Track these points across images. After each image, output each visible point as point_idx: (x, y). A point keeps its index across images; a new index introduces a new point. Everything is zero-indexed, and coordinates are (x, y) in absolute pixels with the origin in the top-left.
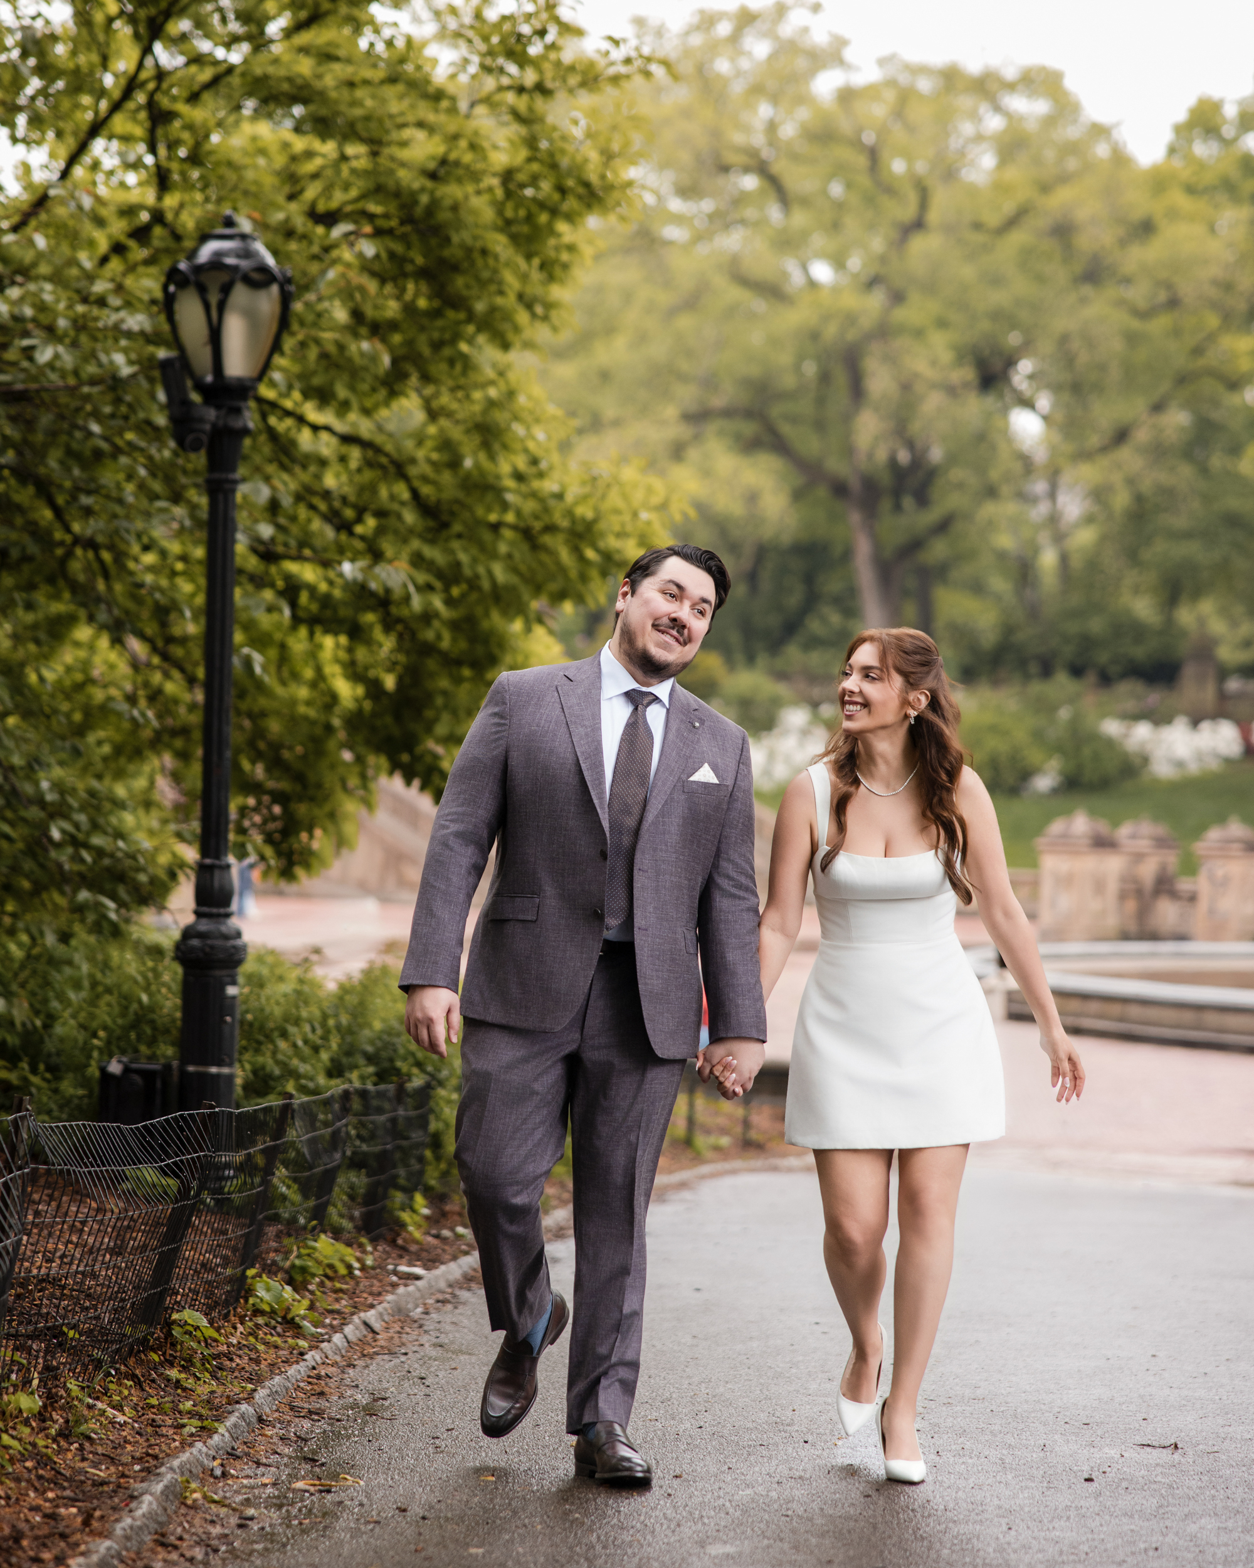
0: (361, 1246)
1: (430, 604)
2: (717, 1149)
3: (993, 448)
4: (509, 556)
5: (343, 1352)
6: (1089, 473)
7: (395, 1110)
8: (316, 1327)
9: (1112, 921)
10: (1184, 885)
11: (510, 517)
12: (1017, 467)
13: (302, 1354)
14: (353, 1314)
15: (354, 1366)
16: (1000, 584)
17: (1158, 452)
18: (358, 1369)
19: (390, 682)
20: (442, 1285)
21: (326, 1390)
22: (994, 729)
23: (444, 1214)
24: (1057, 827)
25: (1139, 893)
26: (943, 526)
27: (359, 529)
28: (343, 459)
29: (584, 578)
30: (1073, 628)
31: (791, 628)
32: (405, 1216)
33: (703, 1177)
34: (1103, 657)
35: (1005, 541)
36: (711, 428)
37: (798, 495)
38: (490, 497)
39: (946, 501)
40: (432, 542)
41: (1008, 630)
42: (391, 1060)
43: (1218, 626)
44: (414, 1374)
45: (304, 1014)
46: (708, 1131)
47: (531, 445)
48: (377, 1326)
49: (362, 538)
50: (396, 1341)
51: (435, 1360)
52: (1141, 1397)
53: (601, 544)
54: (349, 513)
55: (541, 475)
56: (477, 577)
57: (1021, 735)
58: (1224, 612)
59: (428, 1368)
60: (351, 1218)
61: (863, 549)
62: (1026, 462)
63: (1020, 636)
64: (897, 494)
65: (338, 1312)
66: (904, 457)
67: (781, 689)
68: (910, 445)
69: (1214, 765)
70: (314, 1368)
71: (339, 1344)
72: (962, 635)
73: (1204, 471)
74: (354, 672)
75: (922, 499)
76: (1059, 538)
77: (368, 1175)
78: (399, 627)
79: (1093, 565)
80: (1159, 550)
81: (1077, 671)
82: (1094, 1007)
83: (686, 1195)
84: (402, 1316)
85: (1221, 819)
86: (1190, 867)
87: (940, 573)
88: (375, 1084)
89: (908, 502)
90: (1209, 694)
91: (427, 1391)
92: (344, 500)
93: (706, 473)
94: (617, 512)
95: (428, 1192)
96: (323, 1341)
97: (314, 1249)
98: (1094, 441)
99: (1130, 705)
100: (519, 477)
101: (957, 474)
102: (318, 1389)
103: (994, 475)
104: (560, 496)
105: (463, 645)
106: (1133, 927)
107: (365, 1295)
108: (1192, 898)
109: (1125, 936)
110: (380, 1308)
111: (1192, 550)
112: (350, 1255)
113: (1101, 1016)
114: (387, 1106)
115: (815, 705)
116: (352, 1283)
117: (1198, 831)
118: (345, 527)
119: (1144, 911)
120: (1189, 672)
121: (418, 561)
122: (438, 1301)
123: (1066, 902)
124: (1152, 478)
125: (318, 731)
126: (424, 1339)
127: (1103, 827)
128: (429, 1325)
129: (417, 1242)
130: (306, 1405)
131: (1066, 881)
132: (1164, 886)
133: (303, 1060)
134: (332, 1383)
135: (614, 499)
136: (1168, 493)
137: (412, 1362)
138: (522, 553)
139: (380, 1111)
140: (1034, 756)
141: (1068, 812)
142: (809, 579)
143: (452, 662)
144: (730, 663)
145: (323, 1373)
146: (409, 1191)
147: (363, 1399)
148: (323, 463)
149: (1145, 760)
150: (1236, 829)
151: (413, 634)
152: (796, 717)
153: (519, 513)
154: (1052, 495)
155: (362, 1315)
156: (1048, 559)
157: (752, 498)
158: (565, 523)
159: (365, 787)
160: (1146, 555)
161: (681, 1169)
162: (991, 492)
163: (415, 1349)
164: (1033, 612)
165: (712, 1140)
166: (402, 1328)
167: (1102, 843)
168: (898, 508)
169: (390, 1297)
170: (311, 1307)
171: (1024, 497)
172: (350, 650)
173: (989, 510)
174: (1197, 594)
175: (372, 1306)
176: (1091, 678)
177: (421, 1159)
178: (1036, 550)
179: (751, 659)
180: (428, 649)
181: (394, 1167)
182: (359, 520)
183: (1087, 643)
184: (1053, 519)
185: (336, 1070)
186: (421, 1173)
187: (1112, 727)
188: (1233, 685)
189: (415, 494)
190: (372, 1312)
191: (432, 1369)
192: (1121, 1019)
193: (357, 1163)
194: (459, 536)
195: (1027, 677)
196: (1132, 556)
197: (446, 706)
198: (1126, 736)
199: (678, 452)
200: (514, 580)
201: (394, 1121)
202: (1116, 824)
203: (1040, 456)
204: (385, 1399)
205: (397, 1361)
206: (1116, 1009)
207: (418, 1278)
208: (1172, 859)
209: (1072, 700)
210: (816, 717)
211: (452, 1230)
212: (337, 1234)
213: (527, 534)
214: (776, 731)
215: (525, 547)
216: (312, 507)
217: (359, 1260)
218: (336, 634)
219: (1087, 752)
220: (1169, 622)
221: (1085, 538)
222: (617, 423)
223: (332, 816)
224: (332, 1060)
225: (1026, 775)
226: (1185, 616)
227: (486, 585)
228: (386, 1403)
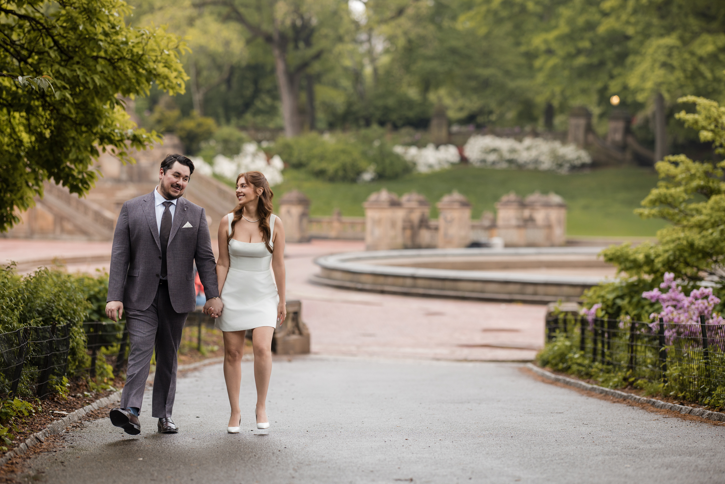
0: (36, 402)
1: (64, 96)
2: (212, 352)
3: (341, 18)
4: (102, 72)
5: (25, 452)
6: (386, 29)
7: (51, 338)
8: (12, 440)
9: (400, 241)
10: (433, 223)
11: (102, 54)
12: (353, 27)
13: (4, 453)
14: (30, 434)
15: (30, 458)
16: (346, 83)
17: (418, 19)
18: (32, 459)
19: (47, 133)
20: (76, 419)
21: (15, 469)
22: (344, 152)
23: (78, 386)
24: (373, 197)
25: (412, 227)
26: (318, 56)
27: (30, 60)
28: (21, 27)
29: (138, 83)
30: (380, 103)
31: (247, 105)
32: (58, 387)
33: (205, 365)
34: (394, 117)
35: (348, 63)
36: (207, 10)
37: (249, 42)
38: (92, 44)
39: (319, 44)
40: (65, 66)
41: (350, 105)
42: (51, 314)
43: (447, 101)
44: (58, 460)
45: (6, 293)
46: (207, 343)
47: (111, 18)
48: (42, 439)
49: (31, 65)
50: (52, 445)
51: (69, 454)
52: (398, 458)
53: (146, 67)
54: (24, 53)
55: (117, 33)
56: (87, 82)
57: (356, 154)
58: (451, 94)
59: (65, 458)
60: (32, 389)
61: (280, 67)
62: (356, 24)
63: (355, 108)
64: (296, 40)
65: (23, 433)
66: (299, 23)
67: (243, 135)
68: (302, 17)
69: (446, 166)
70: (10, 459)
71: (23, 448)
72: (329, 107)
73: (440, 28)
74: (30, 130)
75: (308, 43)
76: (373, 60)
77: (39, 368)
78: (51, 108)
79: (388, 73)
80: (420, 65)
81: (382, 123)
82: (390, 280)
83: (197, 374)
84: (55, 435)
85: (449, 192)
86: (435, 214)
87: (317, 78)
88: (42, 325)
89: (301, 45)
90: (443, 133)
91: (64, 468)
92: (22, 46)
93: (205, 32)
94: (153, 50)
95: (69, 375)
96: (15, 447)
97: (12, 404)
98: (389, 14)
99: (407, 139)
100: (106, 34)
101: (324, 31)
102: (11, 469)
103: (342, 31)
104: (126, 43)
105: (81, 115)
106: (409, 243)
107: (37, 425)
108: (436, 229)
109: (406, 247)
110: (44, 431)
111: (435, 65)
112: (30, 406)
113: (393, 285)
114: (48, 335)
115: (259, 142)
116: (31, 420)
117: (439, 198)
118: (22, 59)
119: (414, 235)
120: (434, 123)
121: (58, 75)
122: (73, 427)
123: (378, 232)
124: (415, 32)
125: (13, 158)
126: (65, 444)
127: (395, 197)
128: (68, 438)
129: (63, 399)
130: (5, 477)
131: (378, 222)
132: (423, 223)
133: (7, 315)
134: (19, 466)
135: (152, 44)
136: (422, 38)
137: (58, 454)
138: (108, 71)
139: (45, 338)
140: (363, 164)
141: (378, 190)
142: (256, 82)
143: (76, 124)
144: (219, 123)
145: (14, 462)
146: (60, 376)
147: (32, 473)
148: (12, 29)
149: (415, 164)
150: (456, 196)
151: (58, 110)
152: (250, 148)
153: (106, 52)
154: (369, 40)
155: (35, 434)
156: (368, 70)
157: (227, 43)
158: (128, 56)
159: (37, 184)
160: (414, 68)
161: (195, 361)
162: (340, 39)
163: (60, 449)
164: (362, 96)
165: (210, 348)
166: (55, 440)
167: (395, 204)
168: (296, 47)
169: (49, 426)
170: (10, 431)
171: (355, 41)
172: (28, 119)
173: (339, 48)
174: (437, 86)
175: (40, 430)
176: (389, 126)
177: (66, 360)
178: (362, 66)
179: (228, 121)
180: (65, 118)
181: (53, 364)
182: (30, 56)
183: (387, 110)
184: (370, 52)
185: (23, 319)
186: (67, 366)
187: (399, 150)
188: (455, 128)
189: (56, 43)
190: (41, 432)
191: (68, 458)
192: (403, 286)
193: (34, 362)
194: (78, 63)
195: (359, 127)
196: (407, 68)
197: (74, 145)
198: (405, 153)
199: (191, 22)
200: (106, 84)
201: (51, 342)
202: (400, 194)
203: (363, 21)
204: (43, 472)
205: (51, 455)
206: (400, 281)
207: (64, 416)
208: (427, 211)
209: (380, 137)
210: (260, 148)
211: (82, 393)
212: (24, 397)
213: (111, 61)
214: (241, 154)
215: (110, 68)
216: (7, 50)
217: (34, 408)
218: (20, 111)
219: (387, 161)
220: (425, 99)
221: (384, 60)
222: (161, 8)
223: (21, 198)
224: (20, 314)
225: (359, 173)
226: (432, 97)
227: (91, 86)
228: (44, 475)
